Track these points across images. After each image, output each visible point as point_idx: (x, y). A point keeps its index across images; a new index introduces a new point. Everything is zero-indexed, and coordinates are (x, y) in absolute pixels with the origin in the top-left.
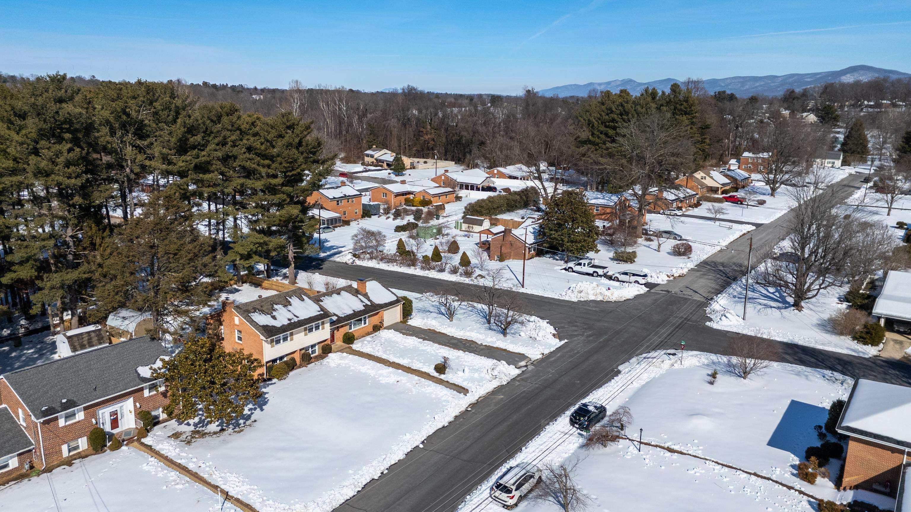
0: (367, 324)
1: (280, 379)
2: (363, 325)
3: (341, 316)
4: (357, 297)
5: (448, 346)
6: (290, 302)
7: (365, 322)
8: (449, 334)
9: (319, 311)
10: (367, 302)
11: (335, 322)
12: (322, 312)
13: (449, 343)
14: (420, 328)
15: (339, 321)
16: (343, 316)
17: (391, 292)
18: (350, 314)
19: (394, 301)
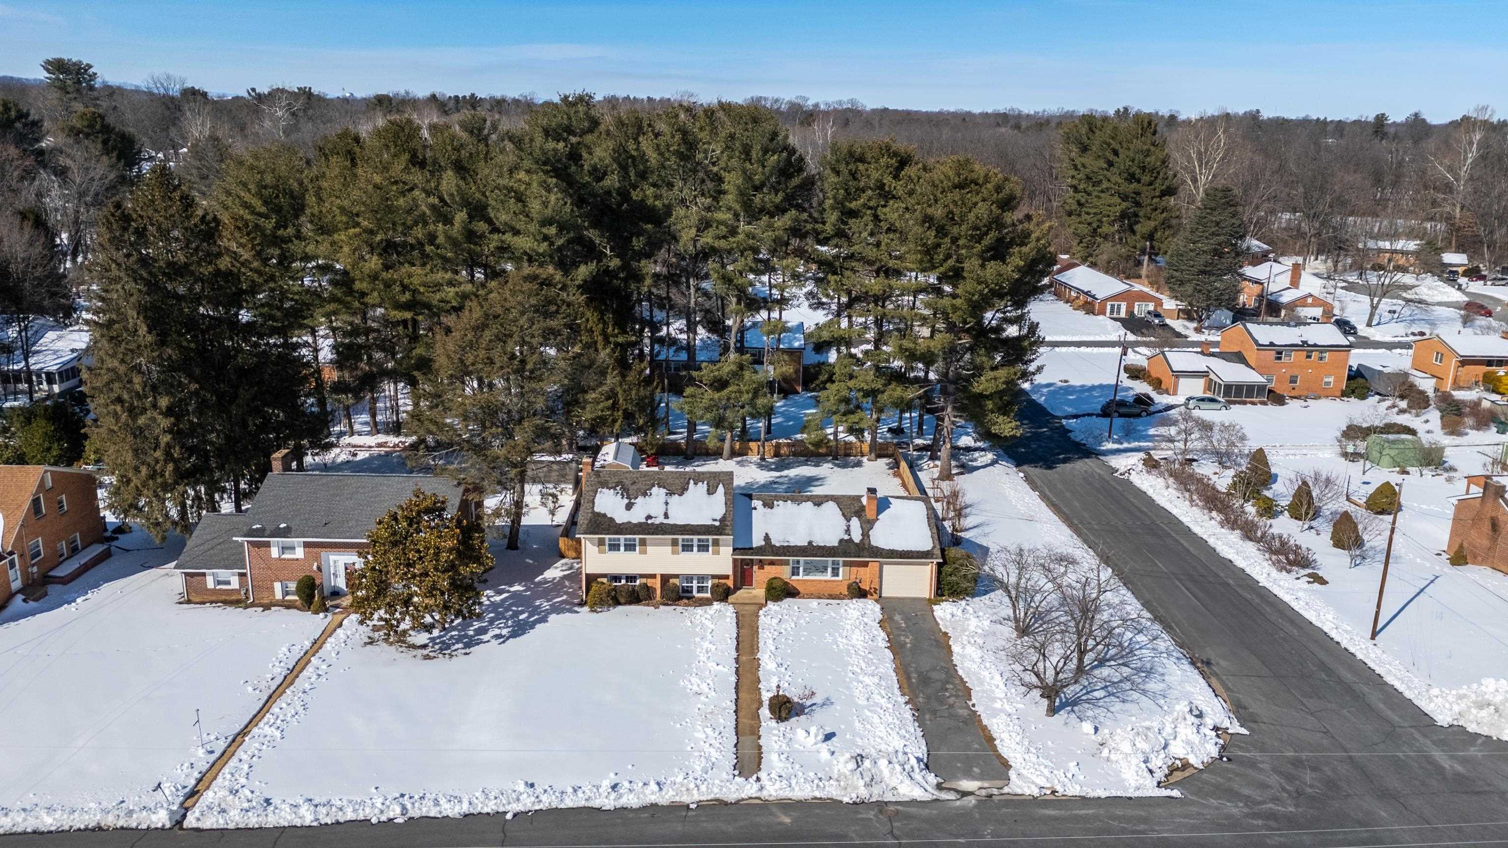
0: (840, 578)
1: (593, 611)
4: (848, 520)
5: (909, 678)
6: (687, 489)
7: (835, 572)
8: (956, 659)
9: (714, 520)
10: (857, 536)
11: (750, 550)
12: (717, 524)
13: (920, 674)
14: (937, 624)
15: (760, 550)
16: (778, 545)
17: (932, 533)
18: (796, 546)
19: (918, 552)
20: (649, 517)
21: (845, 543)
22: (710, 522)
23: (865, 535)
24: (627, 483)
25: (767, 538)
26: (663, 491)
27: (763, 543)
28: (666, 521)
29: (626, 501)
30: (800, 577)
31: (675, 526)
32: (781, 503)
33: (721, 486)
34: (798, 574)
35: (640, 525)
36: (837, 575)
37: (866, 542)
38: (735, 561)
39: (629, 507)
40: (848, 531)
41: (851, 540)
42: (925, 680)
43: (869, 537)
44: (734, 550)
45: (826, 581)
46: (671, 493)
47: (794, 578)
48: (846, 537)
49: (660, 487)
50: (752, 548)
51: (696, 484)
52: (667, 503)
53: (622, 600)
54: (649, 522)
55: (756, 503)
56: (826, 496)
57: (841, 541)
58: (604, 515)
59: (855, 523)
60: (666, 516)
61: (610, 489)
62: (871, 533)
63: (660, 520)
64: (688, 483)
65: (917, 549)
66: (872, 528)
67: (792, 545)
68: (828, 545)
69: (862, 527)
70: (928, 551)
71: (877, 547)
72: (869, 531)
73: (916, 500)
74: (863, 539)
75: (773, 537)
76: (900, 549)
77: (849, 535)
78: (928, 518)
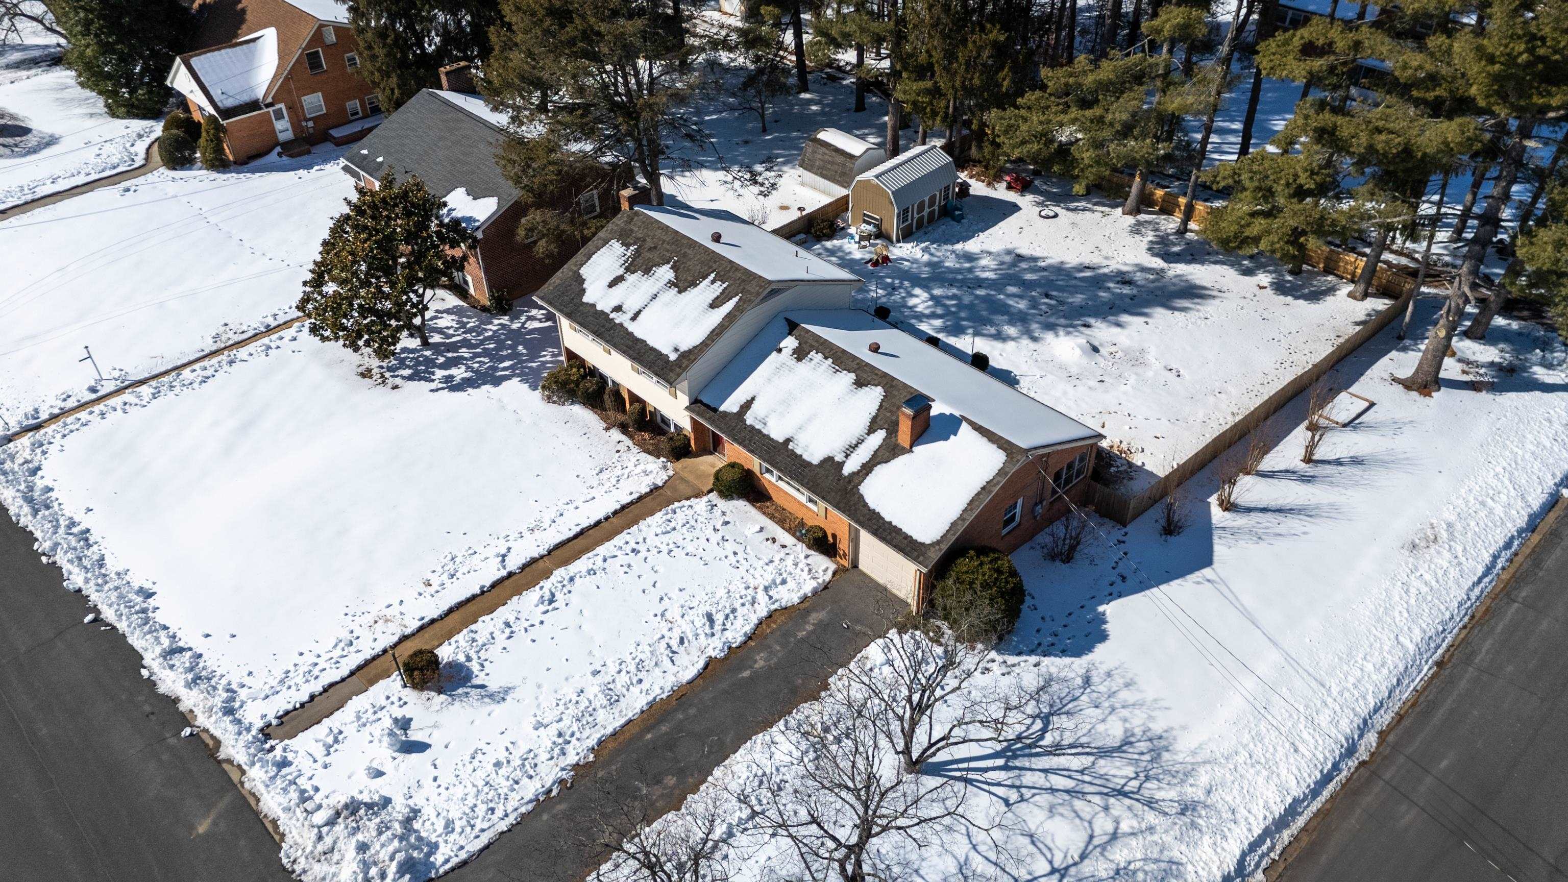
0: (816, 509)
2: (804, 499)
4: (871, 430)
6: (696, 285)
9: (676, 350)
10: (853, 464)
11: (713, 411)
12: (673, 357)
13: (675, 730)
14: (844, 663)
15: (721, 418)
16: (749, 422)
17: (961, 518)
18: (768, 437)
19: (907, 537)
21: (831, 465)
22: (667, 352)
23: (867, 469)
24: (648, 244)
25: (747, 405)
26: (669, 276)
27: (735, 410)
28: (627, 324)
29: (621, 272)
30: (773, 480)
31: (630, 335)
32: (817, 357)
33: (736, 299)
35: (600, 314)
37: (857, 479)
38: (690, 417)
39: (615, 282)
40: (852, 449)
41: (841, 465)
42: (662, 747)
43: (869, 473)
44: (696, 401)
45: (800, 504)
46: (673, 283)
47: (766, 476)
48: (839, 458)
49: (672, 267)
50: (715, 410)
51: (713, 281)
52: (655, 297)
54: (612, 315)
55: (790, 343)
56: (885, 376)
57: (829, 460)
58: (583, 282)
59: (876, 439)
60: (635, 316)
61: (624, 245)
62: (878, 468)
63: (625, 319)
64: (706, 277)
65: (910, 533)
66: (886, 462)
67: (765, 431)
68: (805, 457)
69: (876, 452)
70: (923, 544)
71: (861, 496)
72: (879, 463)
73: (999, 447)
74: (859, 472)
75: (755, 406)
76: (887, 519)
77: (847, 456)
78: (983, 488)
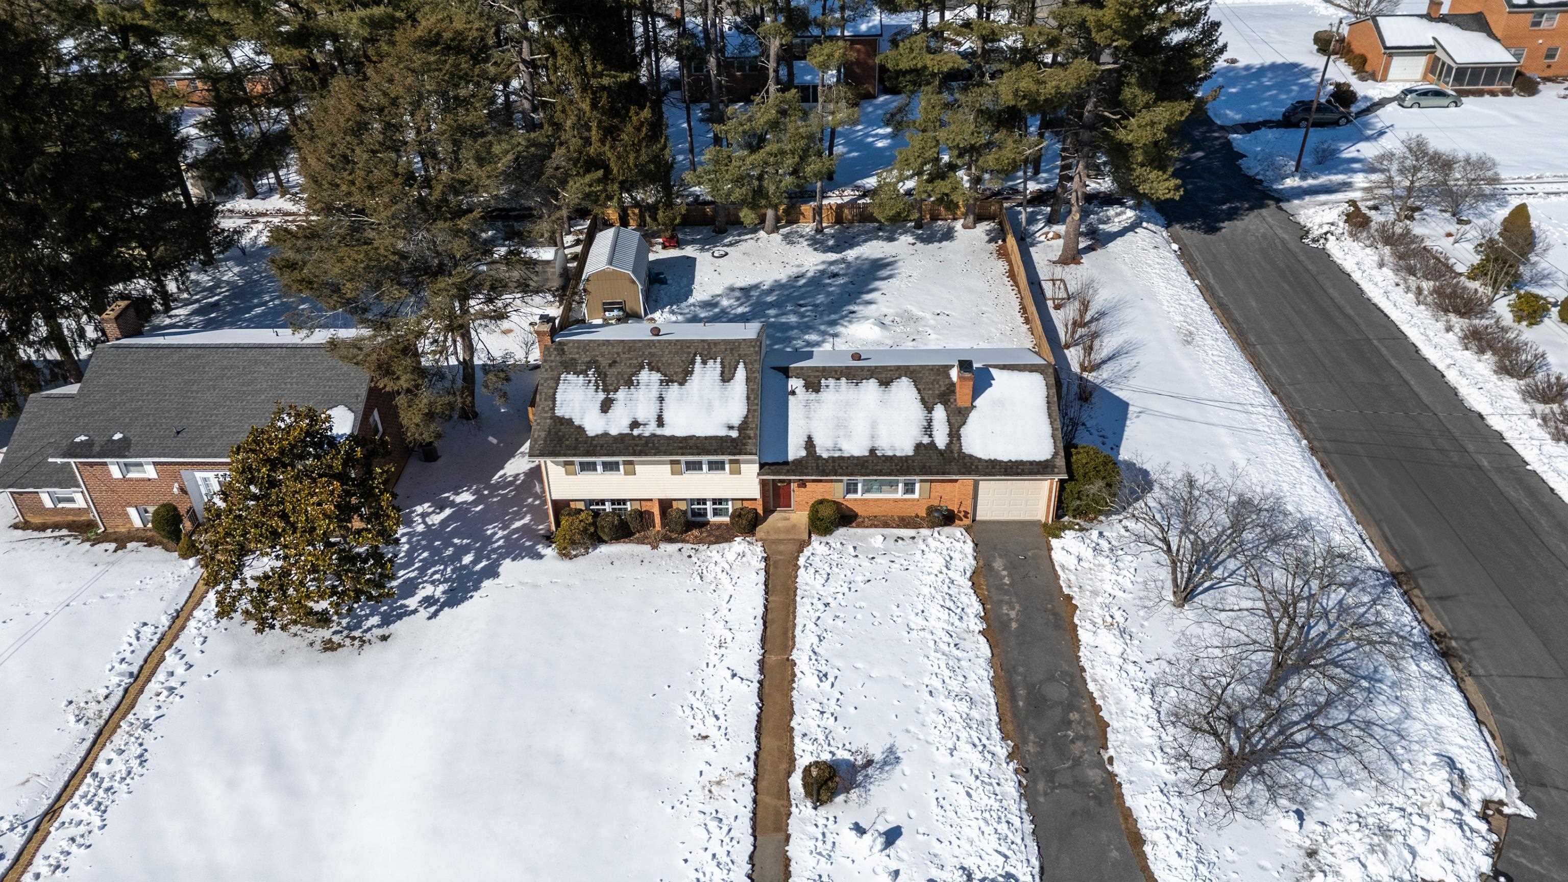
0: (916, 495)
1: (564, 554)
2: (899, 494)
3: (819, 451)
4: (929, 409)
5: (1013, 699)
6: (692, 372)
7: (909, 488)
8: (1084, 653)
9: (731, 428)
10: (941, 439)
11: (783, 465)
12: (734, 434)
13: (1030, 688)
14: (1057, 577)
15: (799, 466)
16: (825, 455)
17: (1054, 429)
18: (852, 458)
19: (1032, 463)
20: (635, 424)
21: (924, 450)
22: (722, 432)
23: (954, 435)
24: (604, 362)
25: (810, 444)
26: (656, 377)
27: (803, 453)
28: (659, 432)
29: (602, 396)
30: (859, 496)
31: (673, 438)
32: (831, 382)
33: (741, 365)
34: (856, 491)
35: (622, 437)
36: (913, 492)
37: (956, 449)
38: (763, 484)
39: (606, 406)
40: (928, 429)
41: (932, 445)
42: (1038, 703)
43: (959, 437)
44: (762, 466)
45: (896, 501)
46: (667, 381)
47: (849, 496)
48: (926, 440)
49: (651, 369)
50: (786, 463)
51: (704, 362)
52: (661, 399)
53: (605, 538)
54: (636, 432)
55: (795, 383)
56: (898, 368)
57: (919, 447)
58: (570, 422)
59: (940, 413)
60: (660, 422)
61: (578, 374)
62: (963, 431)
63: (651, 429)
64: (693, 362)
65: (1031, 459)
66: (964, 423)
67: (846, 455)
68: (898, 454)
69: (948, 421)
70: (1047, 461)
71: (971, 456)
72: (960, 427)
73: (1031, 371)
74: (951, 442)
75: (817, 441)
76: (1006, 459)
77: (930, 436)
78: (1048, 402)
